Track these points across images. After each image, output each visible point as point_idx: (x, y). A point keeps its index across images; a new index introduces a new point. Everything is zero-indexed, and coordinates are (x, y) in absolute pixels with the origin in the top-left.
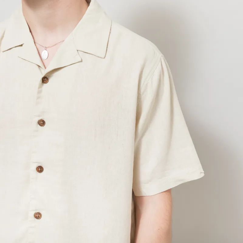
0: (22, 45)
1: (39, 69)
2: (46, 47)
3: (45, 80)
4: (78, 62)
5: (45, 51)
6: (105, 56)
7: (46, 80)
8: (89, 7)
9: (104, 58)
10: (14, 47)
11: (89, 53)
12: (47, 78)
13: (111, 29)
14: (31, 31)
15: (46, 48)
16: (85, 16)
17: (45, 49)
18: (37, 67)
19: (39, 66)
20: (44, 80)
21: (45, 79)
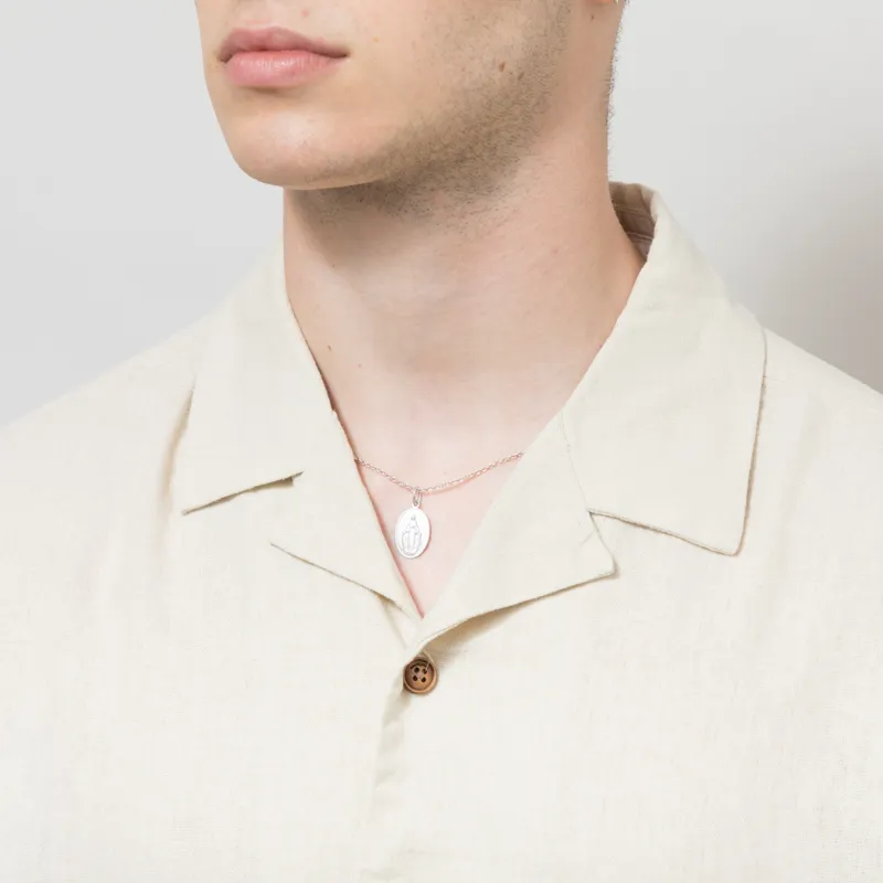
0: (288, 481)
1: (387, 612)
2: (419, 492)
3: (420, 675)
4: (595, 580)
5: (414, 511)
6: (741, 544)
7: (427, 676)
8: (647, 265)
9: (737, 553)
10: (247, 491)
11: (655, 530)
12: (430, 666)
13: (763, 386)
14: (334, 406)
15: (419, 497)
16: (626, 319)
17: (415, 503)
18: (375, 602)
19: (385, 600)
20: (415, 678)
21: (417, 670)
